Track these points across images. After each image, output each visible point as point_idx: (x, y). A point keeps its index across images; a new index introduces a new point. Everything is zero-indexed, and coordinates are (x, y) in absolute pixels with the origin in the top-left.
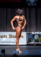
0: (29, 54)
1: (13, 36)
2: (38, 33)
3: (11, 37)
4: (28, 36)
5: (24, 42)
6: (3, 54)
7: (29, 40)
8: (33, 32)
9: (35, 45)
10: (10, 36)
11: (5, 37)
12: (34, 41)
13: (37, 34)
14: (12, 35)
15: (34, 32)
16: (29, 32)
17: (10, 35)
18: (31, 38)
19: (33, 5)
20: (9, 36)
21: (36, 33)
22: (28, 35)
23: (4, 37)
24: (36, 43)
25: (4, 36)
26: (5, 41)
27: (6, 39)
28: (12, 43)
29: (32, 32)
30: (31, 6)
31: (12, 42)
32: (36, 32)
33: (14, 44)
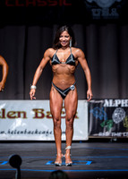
0: (95, 168)
1: (46, 114)
2: (124, 103)
3: (40, 115)
4: (94, 112)
5: (81, 132)
6: (16, 169)
7: (96, 126)
8: (108, 100)
9: (113, 142)
10: (36, 114)
11: (22, 115)
12: (111, 129)
13: (120, 106)
14: (43, 110)
15: (111, 101)
16: (96, 100)
17: (36, 110)
18: (101, 118)
19: (108, 14)
20: (33, 113)
21: (117, 103)
22: (92, 111)
23: (19, 116)
24: (119, 134)
25: (19, 113)
26: (21, 130)
27: (24, 124)
28: (42, 135)
29: (106, 101)
30: (101, 17)
31: (44, 133)
32: (116, 101)
33: (49, 139)
